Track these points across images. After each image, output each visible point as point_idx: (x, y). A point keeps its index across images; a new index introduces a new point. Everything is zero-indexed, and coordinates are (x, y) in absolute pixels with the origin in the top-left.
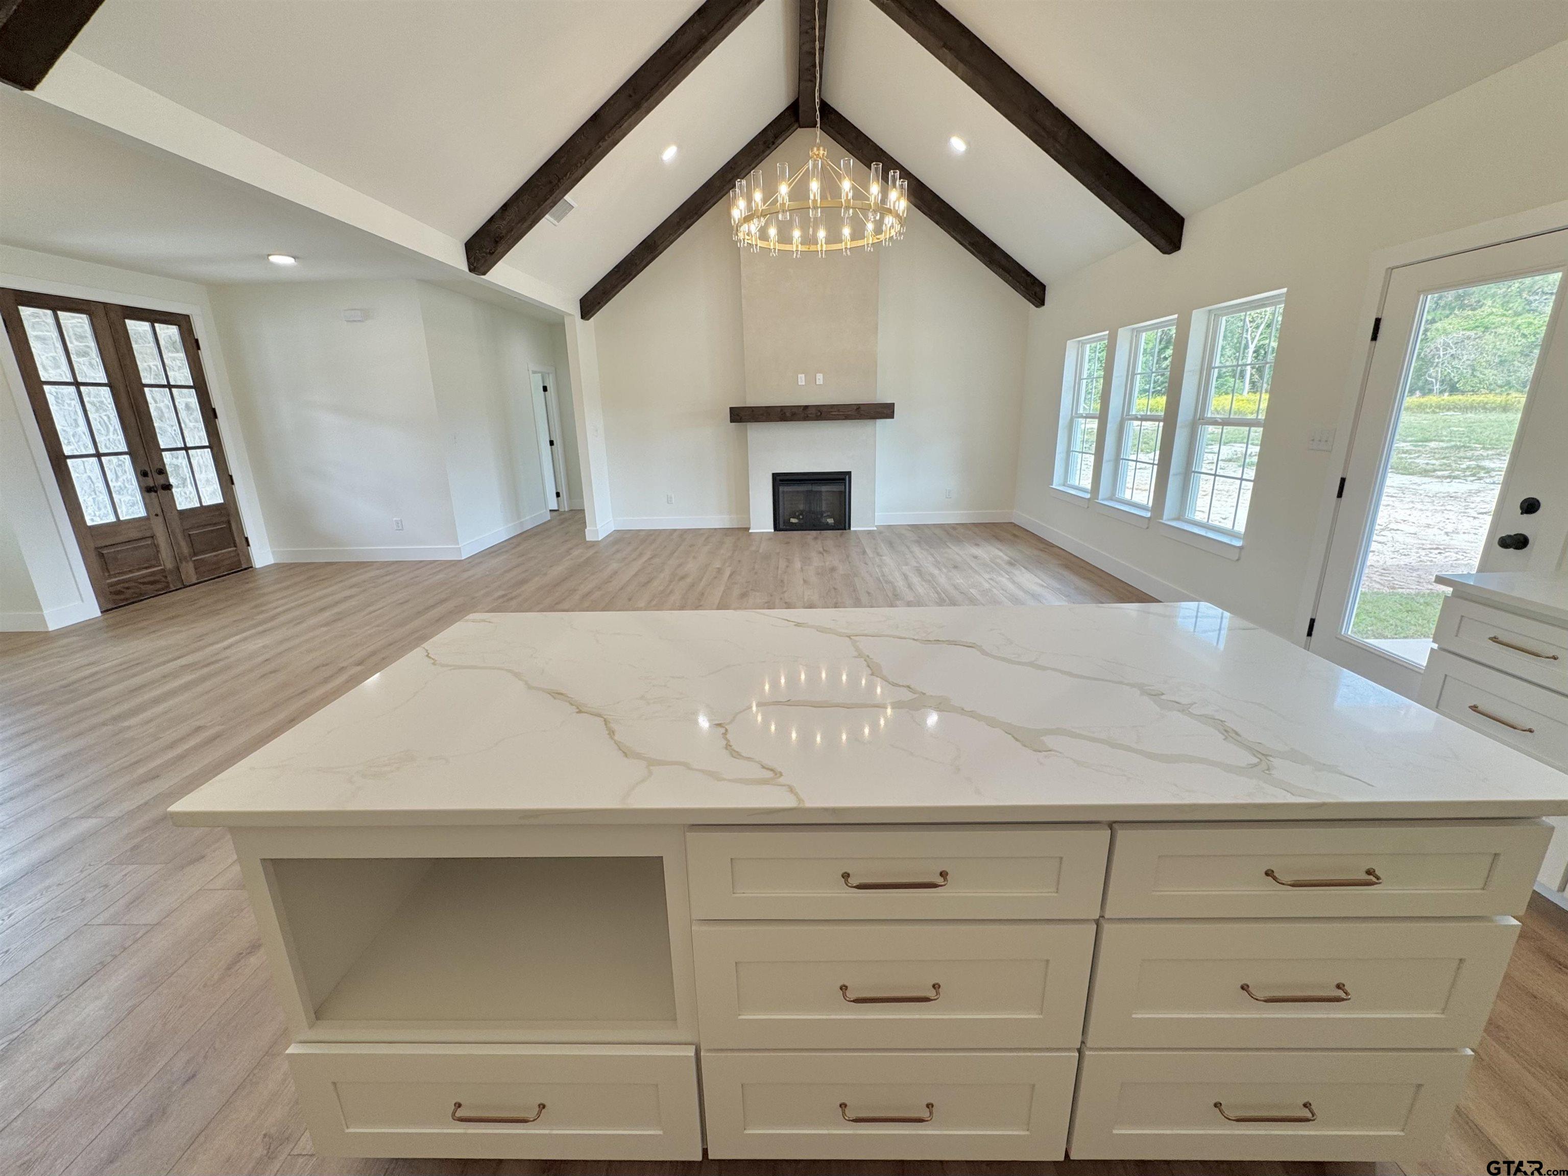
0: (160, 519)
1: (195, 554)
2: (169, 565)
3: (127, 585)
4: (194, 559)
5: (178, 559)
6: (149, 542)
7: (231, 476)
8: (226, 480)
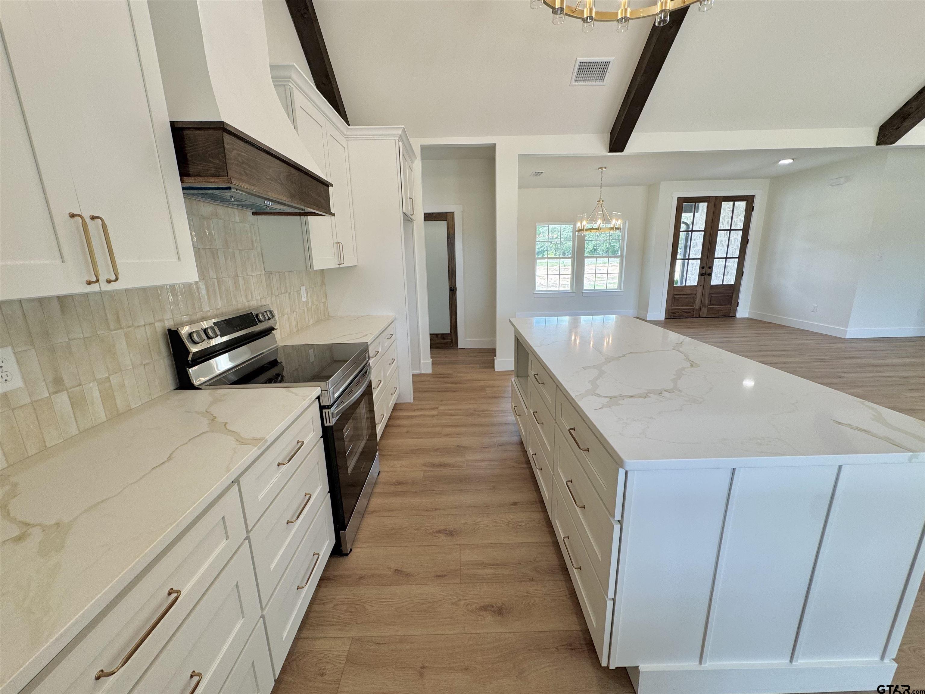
0: (702, 287)
1: (710, 305)
2: (697, 307)
3: (678, 311)
4: (709, 307)
5: (702, 305)
6: (693, 296)
7: (743, 272)
8: (740, 273)
